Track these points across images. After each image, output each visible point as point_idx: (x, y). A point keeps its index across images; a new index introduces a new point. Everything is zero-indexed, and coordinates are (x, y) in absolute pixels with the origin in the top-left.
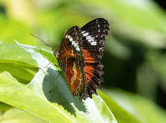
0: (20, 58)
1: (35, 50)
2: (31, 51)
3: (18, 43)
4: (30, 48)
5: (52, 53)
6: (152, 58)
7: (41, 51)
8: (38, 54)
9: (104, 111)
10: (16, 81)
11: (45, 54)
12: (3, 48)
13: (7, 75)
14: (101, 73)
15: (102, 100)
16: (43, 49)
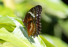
0: (9, 22)
1: (15, 19)
2: (13, 19)
3: (8, 16)
4: (13, 18)
5: (21, 20)
6: (60, 22)
7: (17, 20)
8: (16, 20)
9: (41, 43)
10: (7, 31)
11: (19, 21)
12: (2, 18)
13: (4, 29)
14: (40, 26)
15: (41, 39)
16: (18, 19)
